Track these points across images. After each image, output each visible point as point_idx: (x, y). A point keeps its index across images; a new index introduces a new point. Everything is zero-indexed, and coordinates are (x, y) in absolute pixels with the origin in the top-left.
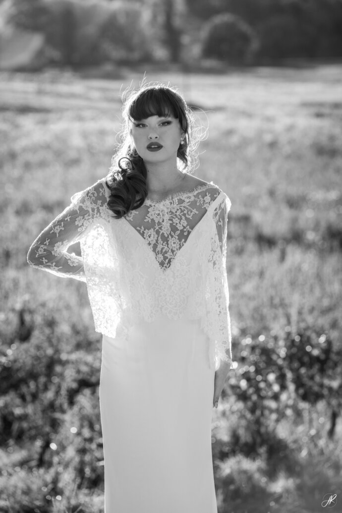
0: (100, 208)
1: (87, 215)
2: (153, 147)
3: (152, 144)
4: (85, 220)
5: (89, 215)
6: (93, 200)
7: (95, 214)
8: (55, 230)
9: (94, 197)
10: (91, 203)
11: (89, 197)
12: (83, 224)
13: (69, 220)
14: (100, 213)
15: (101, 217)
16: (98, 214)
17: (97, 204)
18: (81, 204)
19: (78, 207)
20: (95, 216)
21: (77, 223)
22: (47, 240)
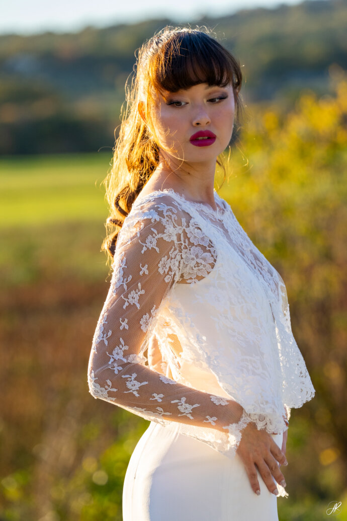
0: (187, 230)
1: (173, 249)
2: (200, 138)
3: (200, 134)
4: (172, 259)
5: (175, 250)
6: (175, 220)
7: (182, 242)
8: (130, 300)
9: (175, 216)
10: (174, 227)
11: (167, 218)
12: (170, 267)
13: (147, 272)
14: (189, 239)
15: (193, 244)
16: (187, 241)
17: (181, 226)
18: (160, 236)
19: (155, 242)
20: (183, 246)
21: (161, 271)
22: (123, 321)
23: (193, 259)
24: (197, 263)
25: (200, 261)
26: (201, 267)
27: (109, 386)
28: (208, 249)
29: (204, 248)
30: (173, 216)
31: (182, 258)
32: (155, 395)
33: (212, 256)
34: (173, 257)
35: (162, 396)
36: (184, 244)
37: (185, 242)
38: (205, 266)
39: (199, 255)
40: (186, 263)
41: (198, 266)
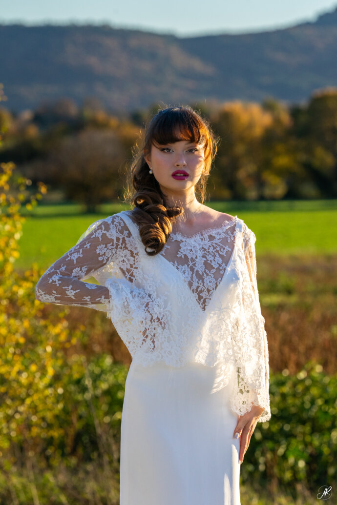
0: (127, 239)
1: (111, 244)
4: (108, 249)
5: (113, 245)
6: (119, 229)
8: (72, 257)
10: (117, 232)
11: (114, 226)
12: (105, 253)
13: (88, 247)
14: (126, 244)
15: (127, 248)
16: (124, 245)
17: (123, 234)
18: (105, 232)
19: (101, 235)
20: (119, 247)
21: (98, 251)
22: (63, 266)
23: (122, 257)
24: (124, 260)
25: (125, 259)
26: (125, 264)
27: (55, 294)
28: (134, 255)
29: (132, 254)
30: (119, 227)
31: (116, 253)
32: (85, 297)
33: (134, 261)
34: (110, 248)
35: (89, 297)
36: (120, 245)
37: (122, 244)
38: (127, 264)
39: (127, 256)
40: (117, 257)
41: (123, 262)
